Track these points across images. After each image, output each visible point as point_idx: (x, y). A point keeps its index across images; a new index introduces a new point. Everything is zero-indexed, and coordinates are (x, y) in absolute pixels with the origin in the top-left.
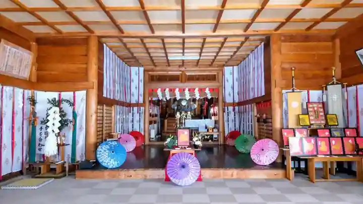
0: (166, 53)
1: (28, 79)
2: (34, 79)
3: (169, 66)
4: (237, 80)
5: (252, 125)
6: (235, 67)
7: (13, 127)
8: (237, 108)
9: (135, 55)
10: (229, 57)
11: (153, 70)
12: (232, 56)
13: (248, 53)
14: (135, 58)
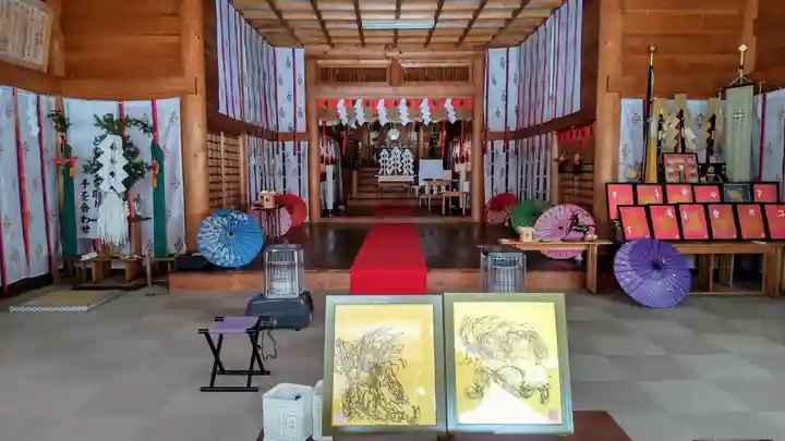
0: (358, 12)
1: (46, 71)
2: (59, 71)
3: (364, 45)
4: (515, 81)
5: (545, 179)
6: (513, 51)
7: (21, 180)
8: (512, 143)
9: (285, 17)
10: (502, 25)
11: (325, 56)
12: (508, 21)
13: (546, 13)
14: (284, 23)
